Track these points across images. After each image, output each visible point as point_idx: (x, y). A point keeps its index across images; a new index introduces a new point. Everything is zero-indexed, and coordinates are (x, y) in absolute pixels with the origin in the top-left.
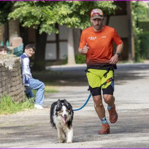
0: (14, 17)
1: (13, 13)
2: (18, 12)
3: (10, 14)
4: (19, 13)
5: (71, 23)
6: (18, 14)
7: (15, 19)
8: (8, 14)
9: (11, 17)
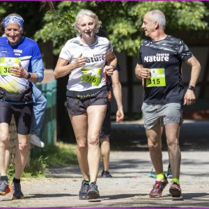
0: (43, 38)
1: (42, 31)
2: (49, 30)
3: (37, 33)
4: (52, 30)
5: (134, 48)
6: (50, 33)
7: (45, 41)
8: (34, 33)
9: (39, 37)
